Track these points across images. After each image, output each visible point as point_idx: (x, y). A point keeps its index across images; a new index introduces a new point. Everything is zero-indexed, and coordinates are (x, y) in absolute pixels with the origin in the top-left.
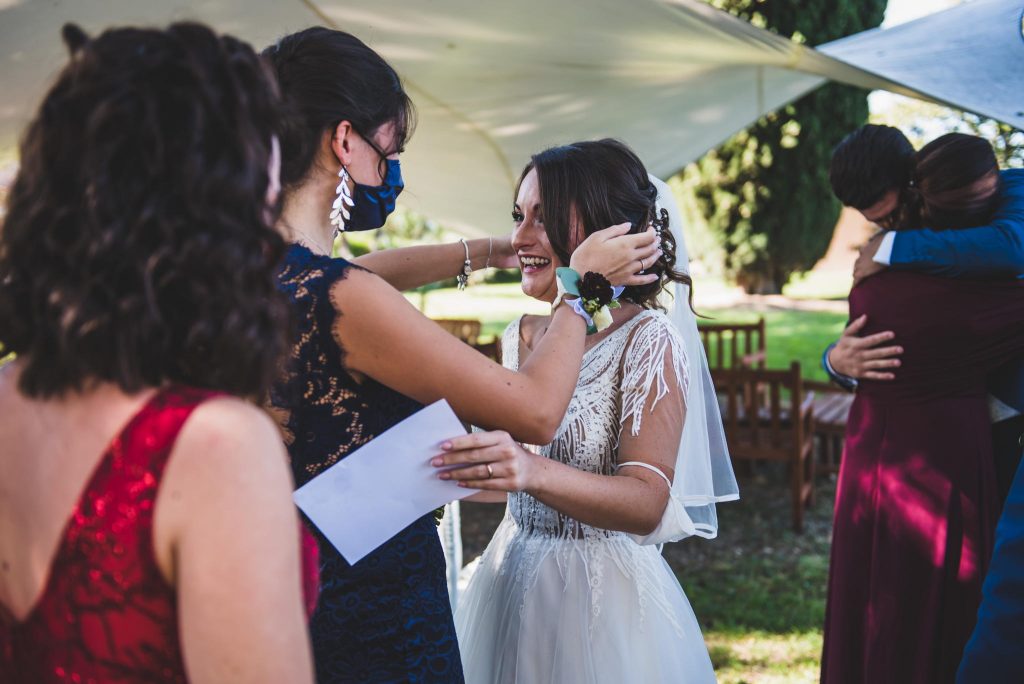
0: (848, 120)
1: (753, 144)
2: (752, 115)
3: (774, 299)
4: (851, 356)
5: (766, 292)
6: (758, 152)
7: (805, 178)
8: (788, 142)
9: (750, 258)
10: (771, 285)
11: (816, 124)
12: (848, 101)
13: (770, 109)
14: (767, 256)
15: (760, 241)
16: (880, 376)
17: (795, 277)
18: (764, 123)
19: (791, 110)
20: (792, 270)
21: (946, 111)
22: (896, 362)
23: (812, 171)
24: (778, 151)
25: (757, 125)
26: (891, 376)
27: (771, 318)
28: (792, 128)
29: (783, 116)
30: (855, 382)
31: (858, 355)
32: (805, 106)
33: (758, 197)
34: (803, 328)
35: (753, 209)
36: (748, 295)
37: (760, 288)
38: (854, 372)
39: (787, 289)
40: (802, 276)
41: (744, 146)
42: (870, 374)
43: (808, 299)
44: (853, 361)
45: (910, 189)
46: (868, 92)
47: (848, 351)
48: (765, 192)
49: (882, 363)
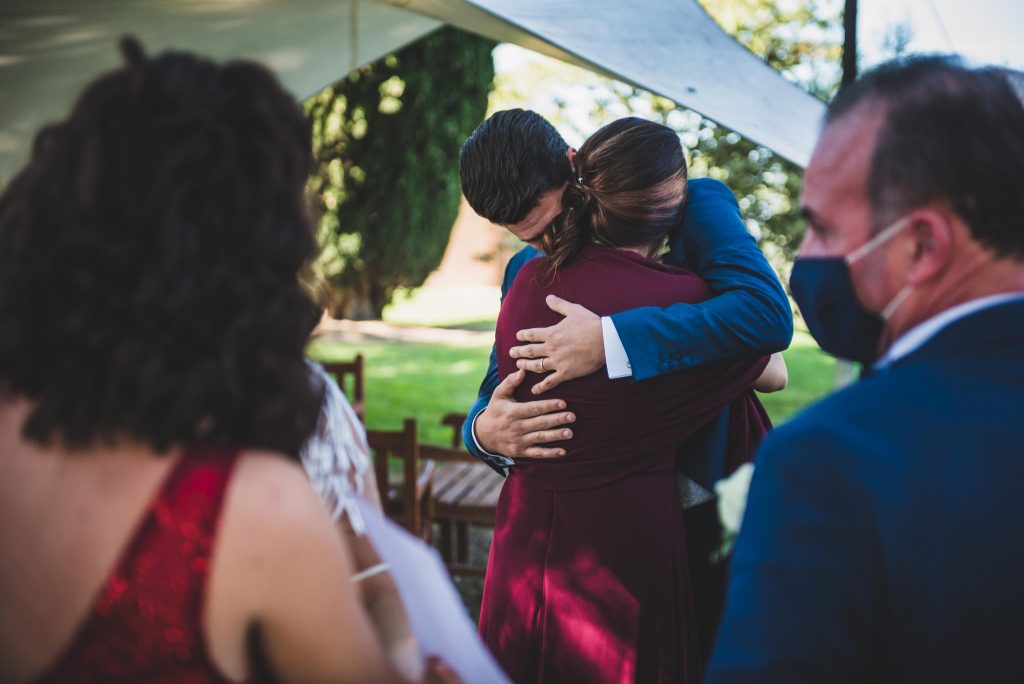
0: (469, 81)
1: (340, 105)
2: (342, 67)
3: (370, 327)
4: (505, 428)
5: (359, 317)
6: (348, 116)
7: (412, 158)
8: (389, 105)
9: (337, 267)
10: (366, 307)
11: (427, 85)
12: (468, 54)
13: (366, 59)
14: (359, 263)
15: (351, 243)
16: (546, 452)
17: (399, 294)
18: (355, 77)
19: (392, 61)
20: (395, 286)
21: (592, 77)
22: (567, 433)
23: (421, 148)
24: (374, 116)
25: (347, 80)
26: (562, 452)
27: (370, 352)
28: (394, 87)
29: (382, 71)
30: (510, 462)
31: (515, 425)
32: (411, 59)
33: (348, 181)
34: (411, 367)
35: (340, 197)
36: (336, 321)
37: (350, 311)
38: (512, 448)
39: (388, 312)
40: (409, 295)
41: (329, 109)
42: (532, 452)
43: (418, 326)
44: (508, 434)
45: (578, 186)
46: (493, 44)
47: (502, 420)
48: (357, 173)
49: (549, 435)
